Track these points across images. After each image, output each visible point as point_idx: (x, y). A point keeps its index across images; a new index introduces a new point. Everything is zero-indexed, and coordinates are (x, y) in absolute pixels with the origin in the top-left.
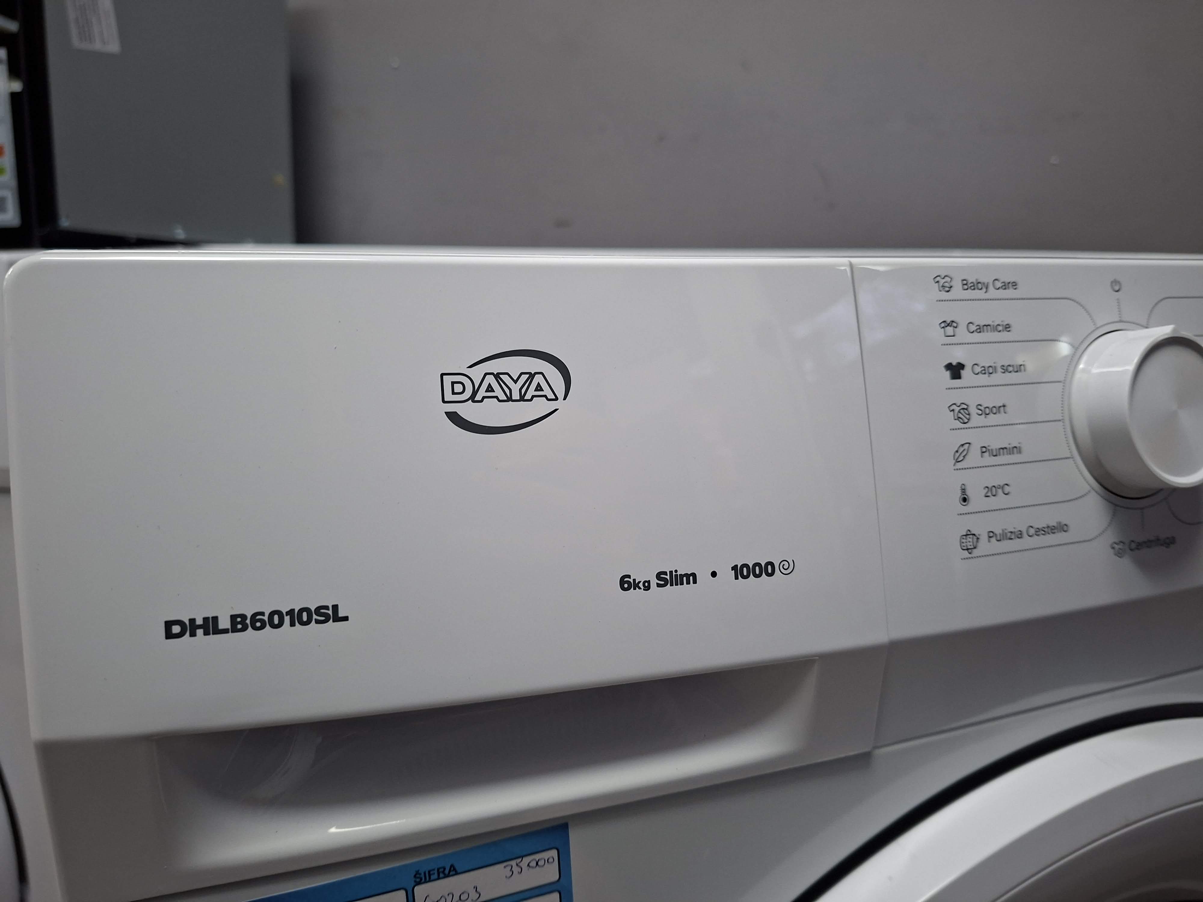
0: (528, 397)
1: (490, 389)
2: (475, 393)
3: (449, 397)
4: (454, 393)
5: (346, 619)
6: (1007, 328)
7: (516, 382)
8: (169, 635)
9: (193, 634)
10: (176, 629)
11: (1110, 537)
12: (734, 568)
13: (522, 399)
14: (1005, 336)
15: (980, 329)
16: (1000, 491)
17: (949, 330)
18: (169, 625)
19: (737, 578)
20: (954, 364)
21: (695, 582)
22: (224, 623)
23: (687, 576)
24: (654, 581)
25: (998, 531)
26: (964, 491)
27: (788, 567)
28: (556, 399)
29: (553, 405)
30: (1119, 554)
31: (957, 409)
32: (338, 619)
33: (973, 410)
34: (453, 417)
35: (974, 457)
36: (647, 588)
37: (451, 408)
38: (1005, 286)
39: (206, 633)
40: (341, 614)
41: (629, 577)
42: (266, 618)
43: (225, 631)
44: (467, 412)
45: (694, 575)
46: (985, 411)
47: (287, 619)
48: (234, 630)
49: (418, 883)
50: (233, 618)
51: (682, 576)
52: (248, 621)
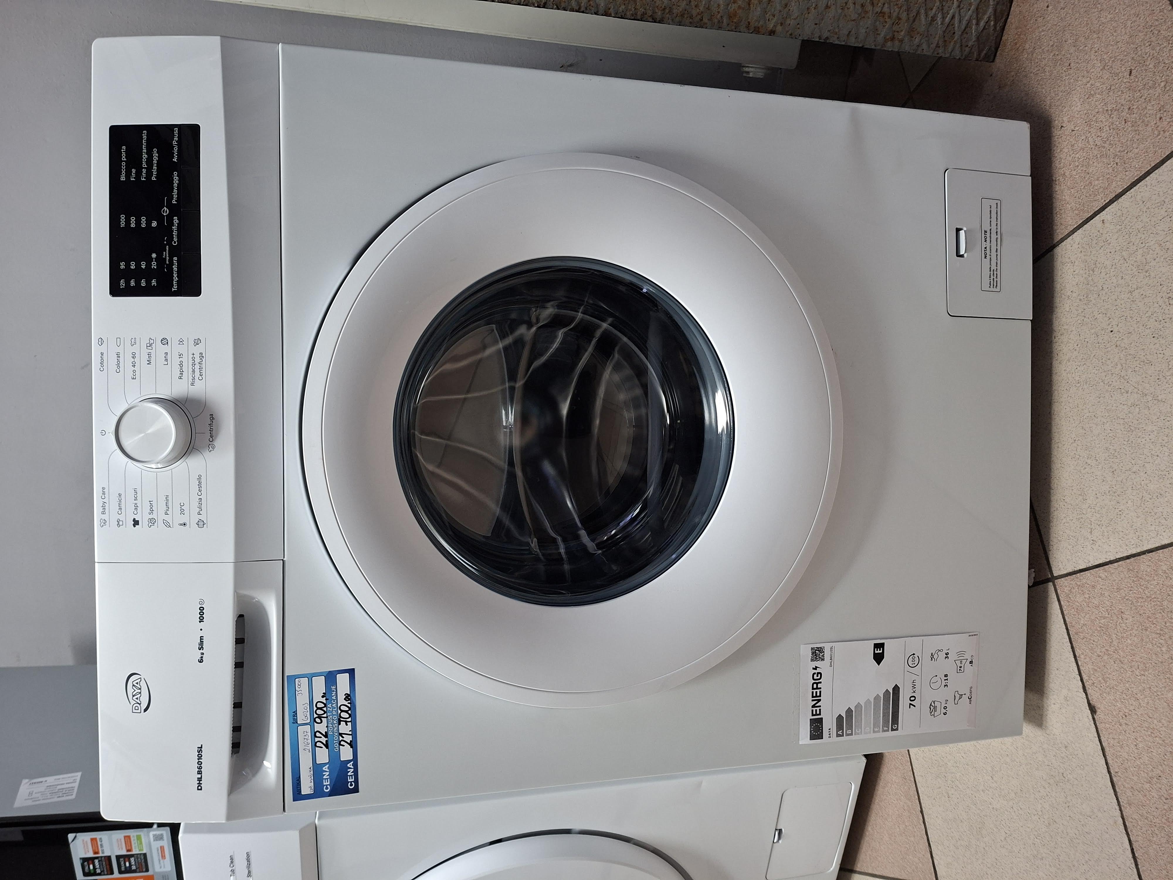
1: (137, 699)
2: (138, 703)
3: (139, 711)
4: (138, 709)
5: (202, 745)
6: (120, 495)
7: (135, 691)
8: (201, 789)
9: (201, 784)
10: (200, 788)
11: (206, 453)
12: (200, 622)
13: (140, 689)
14: (123, 496)
15: (120, 509)
16: (183, 508)
17: (121, 523)
18: (198, 789)
19: (203, 621)
20: (133, 523)
21: (203, 637)
22: (199, 776)
23: (201, 639)
24: (201, 651)
25: (198, 510)
26: (181, 525)
27: (202, 602)
28: (140, 678)
29: (143, 679)
30: (213, 448)
31: (150, 524)
32: (201, 747)
33: (151, 516)
34: (145, 710)
35: (168, 518)
36: (203, 654)
37: (143, 711)
38: (104, 493)
39: (201, 780)
40: (200, 746)
41: (199, 660)
42: (199, 766)
43: (201, 776)
44: (144, 706)
45: (201, 637)
46: (152, 511)
47: (200, 760)
48: (201, 774)
49: (297, 722)
50: (198, 774)
51: (201, 641)
52: (199, 770)
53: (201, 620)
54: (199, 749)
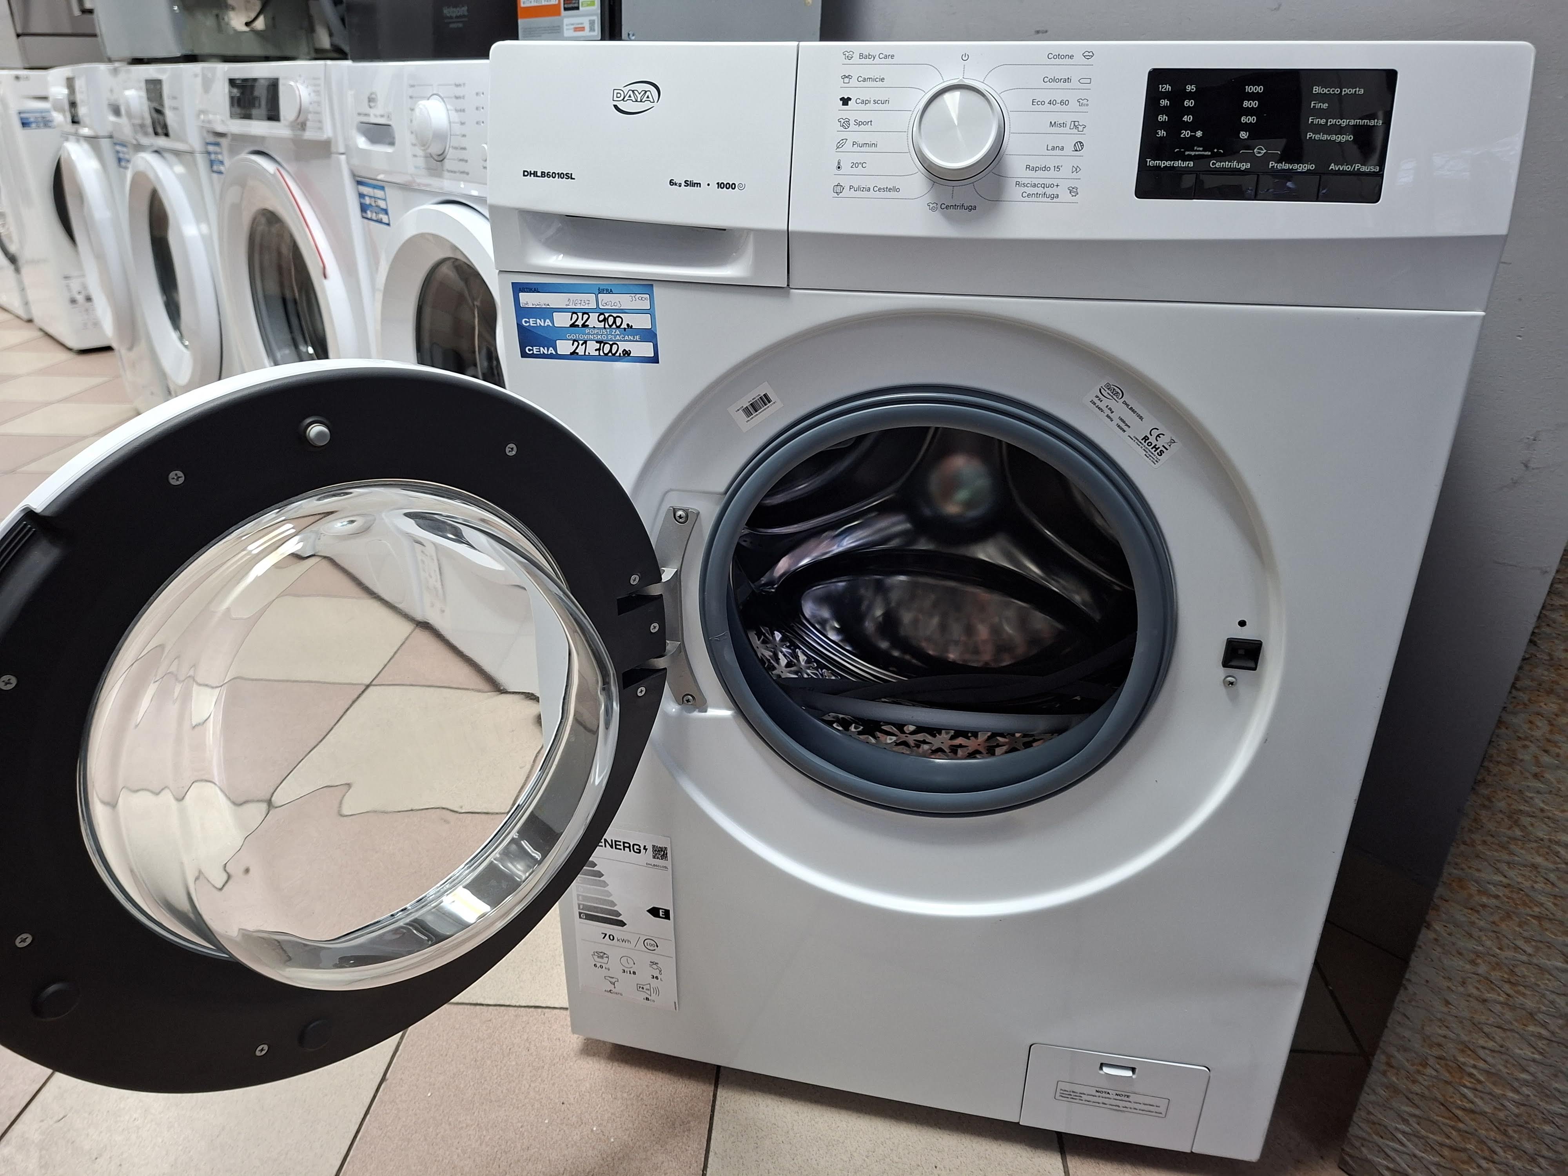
0: (643, 100)
1: (630, 96)
2: (624, 98)
3: (615, 98)
5: (574, 179)
6: (882, 80)
7: (640, 94)
8: (524, 175)
9: (530, 176)
10: (526, 173)
11: (928, 199)
12: (718, 183)
13: (641, 101)
14: (880, 84)
15: (865, 80)
16: (860, 166)
17: (846, 80)
18: (524, 171)
19: (718, 188)
20: (846, 97)
21: (700, 186)
23: (697, 184)
24: (683, 184)
25: (856, 186)
26: (839, 163)
27: (742, 187)
28: (654, 102)
29: (652, 104)
30: (932, 209)
31: (843, 121)
32: (572, 178)
33: (852, 122)
34: (615, 106)
35: (848, 146)
36: (680, 186)
37: (615, 103)
38: (886, 57)
39: (534, 176)
40: (573, 177)
41: (673, 180)
42: (551, 174)
43: (539, 177)
44: (621, 105)
45: (700, 184)
46: (859, 123)
47: (557, 176)
48: (542, 177)
49: (600, 293)
50: (542, 172)
51: (695, 183)
52: (546, 174)
53: (720, 185)
54: (570, 175)
